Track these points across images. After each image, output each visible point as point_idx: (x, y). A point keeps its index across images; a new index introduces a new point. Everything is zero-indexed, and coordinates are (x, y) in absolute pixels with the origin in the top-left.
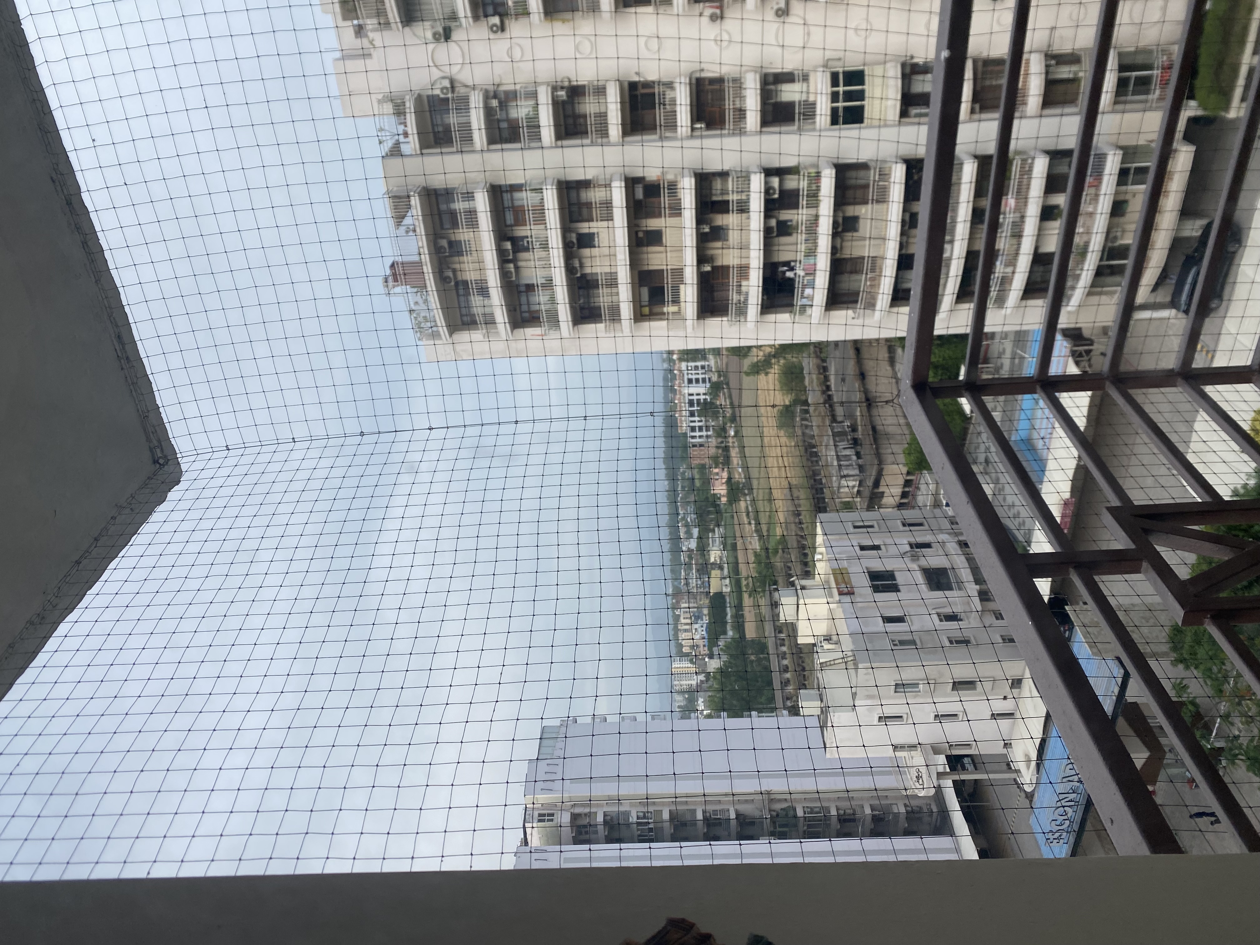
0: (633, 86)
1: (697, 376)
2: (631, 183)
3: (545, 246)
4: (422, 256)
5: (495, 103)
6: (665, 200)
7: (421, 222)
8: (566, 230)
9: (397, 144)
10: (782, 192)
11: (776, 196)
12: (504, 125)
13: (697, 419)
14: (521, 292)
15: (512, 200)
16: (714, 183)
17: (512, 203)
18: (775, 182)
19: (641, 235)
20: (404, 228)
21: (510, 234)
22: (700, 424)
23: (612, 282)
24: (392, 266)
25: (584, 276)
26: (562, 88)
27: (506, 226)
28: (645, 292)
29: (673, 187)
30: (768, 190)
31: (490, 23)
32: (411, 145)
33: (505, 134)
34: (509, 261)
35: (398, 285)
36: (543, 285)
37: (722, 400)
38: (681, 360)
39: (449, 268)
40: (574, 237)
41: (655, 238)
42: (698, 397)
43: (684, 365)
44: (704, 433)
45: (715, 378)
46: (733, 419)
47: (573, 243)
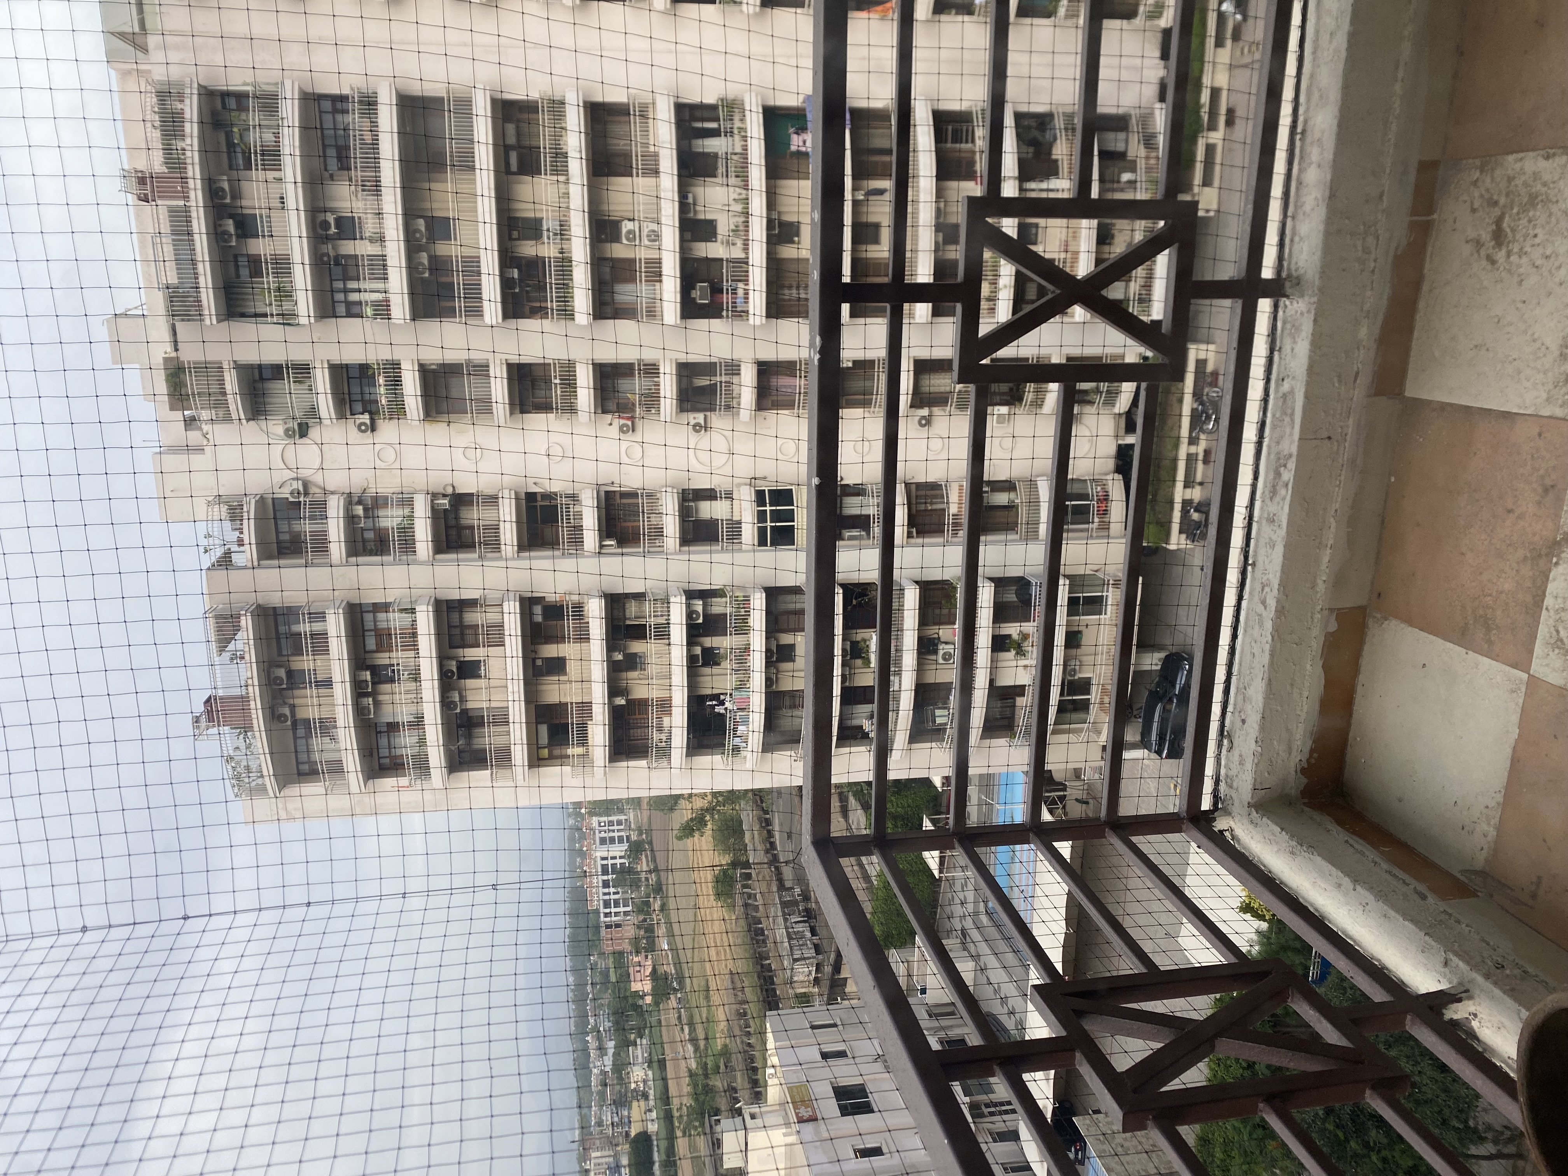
0: (531, 497)
1: (611, 834)
2: (528, 603)
3: (416, 677)
4: (250, 689)
5: (359, 510)
6: (569, 624)
7: (252, 647)
8: (442, 658)
9: (227, 556)
10: (705, 616)
11: (700, 621)
12: (370, 535)
13: (612, 890)
14: (380, 732)
15: (375, 621)
16: (627, 605)
17: (375, 625)
18: (698, 605)
19: (539, 662)
20: (228, 654)
21: (369, 662)
22: (616, 897)
23: (502, 719)
24: (208, 701)
25: (465, 711)
26: (445, 496)
27: (366, 652)
28: (544, 729)
29: (579, 609)
30: (690, 614)
31: (358, 422)
32: (246, 555)
33: (371, 546)
34: (367, 695)
35: (214, 726)
36: (411, 724)
37: (643, 866)
38: (591, 814)
39: (285, 703)
40: (453, 666)
41: (558, 666)
42: (613, 861)
43: (595, 820)
44: (622, 909)
45: (634, 837)
46: (658, 889)
47: (452, 672)
